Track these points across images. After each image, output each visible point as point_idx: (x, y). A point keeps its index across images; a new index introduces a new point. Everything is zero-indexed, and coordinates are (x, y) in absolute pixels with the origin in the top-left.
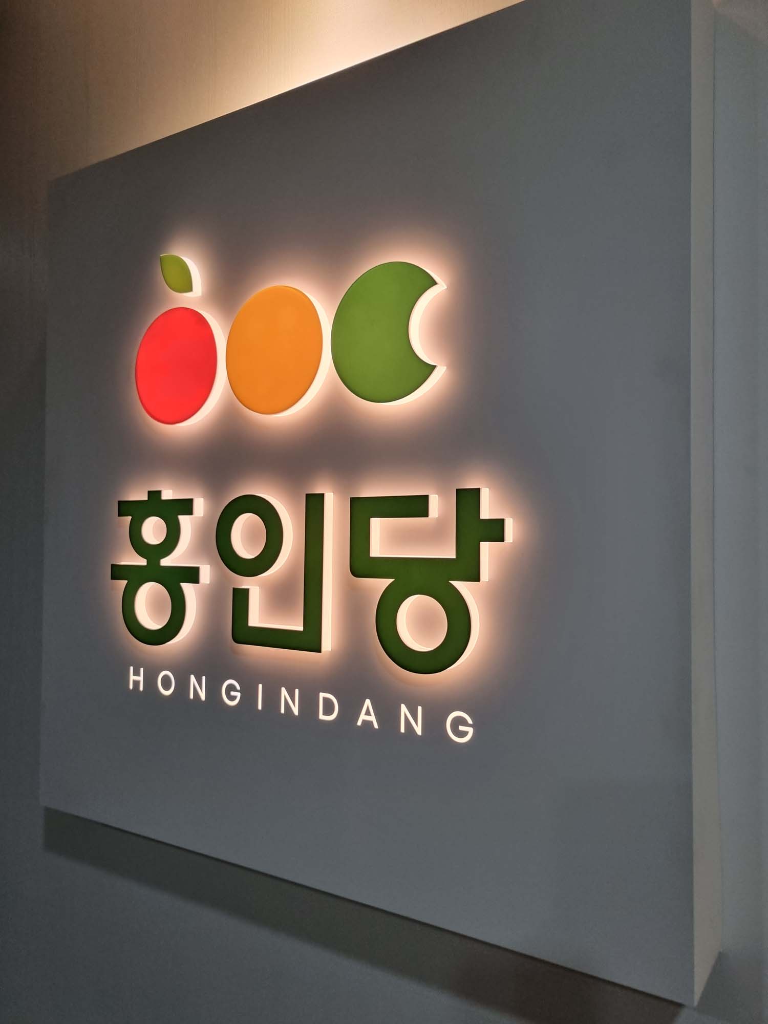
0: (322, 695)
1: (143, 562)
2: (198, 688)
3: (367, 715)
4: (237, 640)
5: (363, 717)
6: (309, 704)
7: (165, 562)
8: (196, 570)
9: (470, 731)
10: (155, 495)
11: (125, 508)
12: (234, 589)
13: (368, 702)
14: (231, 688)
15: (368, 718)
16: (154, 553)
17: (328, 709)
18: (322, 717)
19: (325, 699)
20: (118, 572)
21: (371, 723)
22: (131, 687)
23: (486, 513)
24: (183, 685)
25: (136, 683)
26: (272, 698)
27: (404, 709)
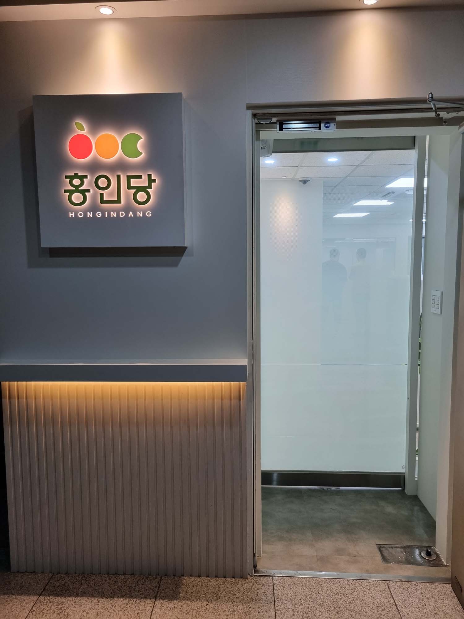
0: (121, 212)
1: (74, 189)
2: (90, 215)
3: (131, 214)
4: (101, 203)
5: (130, 215)
6: (118, 214)
7: (80, 189)
8: (90, 190)
9: (151, 214)
10: (76, 175)
11: (67, 177)
12: (100, 193)
13: (131, 212)
14: (98, 214)
15: (131, 215)
16: (77, 187)
17: (122, 214)
18: (121, 216)
19: (122, 213)
20: (66, 191)
21: (132, 216)
22: (70, 217)
23: (153, 178)
24: (85, 214)
25: (72, 216)
26: (109, 214)
27: (138, 212)
